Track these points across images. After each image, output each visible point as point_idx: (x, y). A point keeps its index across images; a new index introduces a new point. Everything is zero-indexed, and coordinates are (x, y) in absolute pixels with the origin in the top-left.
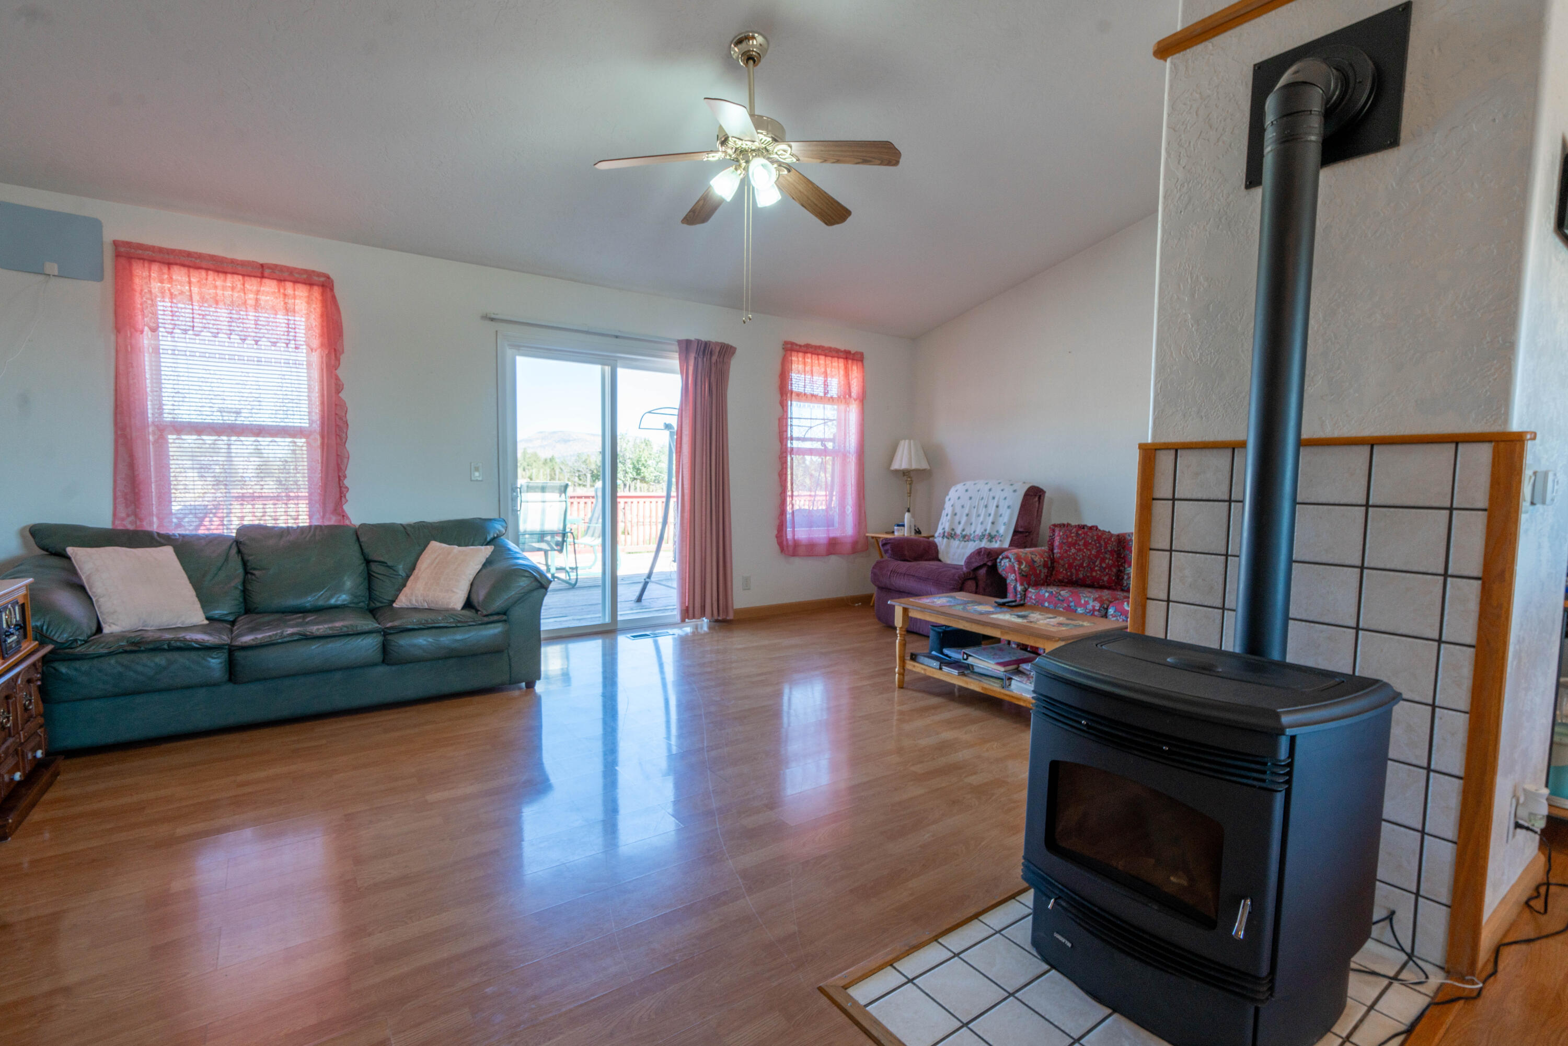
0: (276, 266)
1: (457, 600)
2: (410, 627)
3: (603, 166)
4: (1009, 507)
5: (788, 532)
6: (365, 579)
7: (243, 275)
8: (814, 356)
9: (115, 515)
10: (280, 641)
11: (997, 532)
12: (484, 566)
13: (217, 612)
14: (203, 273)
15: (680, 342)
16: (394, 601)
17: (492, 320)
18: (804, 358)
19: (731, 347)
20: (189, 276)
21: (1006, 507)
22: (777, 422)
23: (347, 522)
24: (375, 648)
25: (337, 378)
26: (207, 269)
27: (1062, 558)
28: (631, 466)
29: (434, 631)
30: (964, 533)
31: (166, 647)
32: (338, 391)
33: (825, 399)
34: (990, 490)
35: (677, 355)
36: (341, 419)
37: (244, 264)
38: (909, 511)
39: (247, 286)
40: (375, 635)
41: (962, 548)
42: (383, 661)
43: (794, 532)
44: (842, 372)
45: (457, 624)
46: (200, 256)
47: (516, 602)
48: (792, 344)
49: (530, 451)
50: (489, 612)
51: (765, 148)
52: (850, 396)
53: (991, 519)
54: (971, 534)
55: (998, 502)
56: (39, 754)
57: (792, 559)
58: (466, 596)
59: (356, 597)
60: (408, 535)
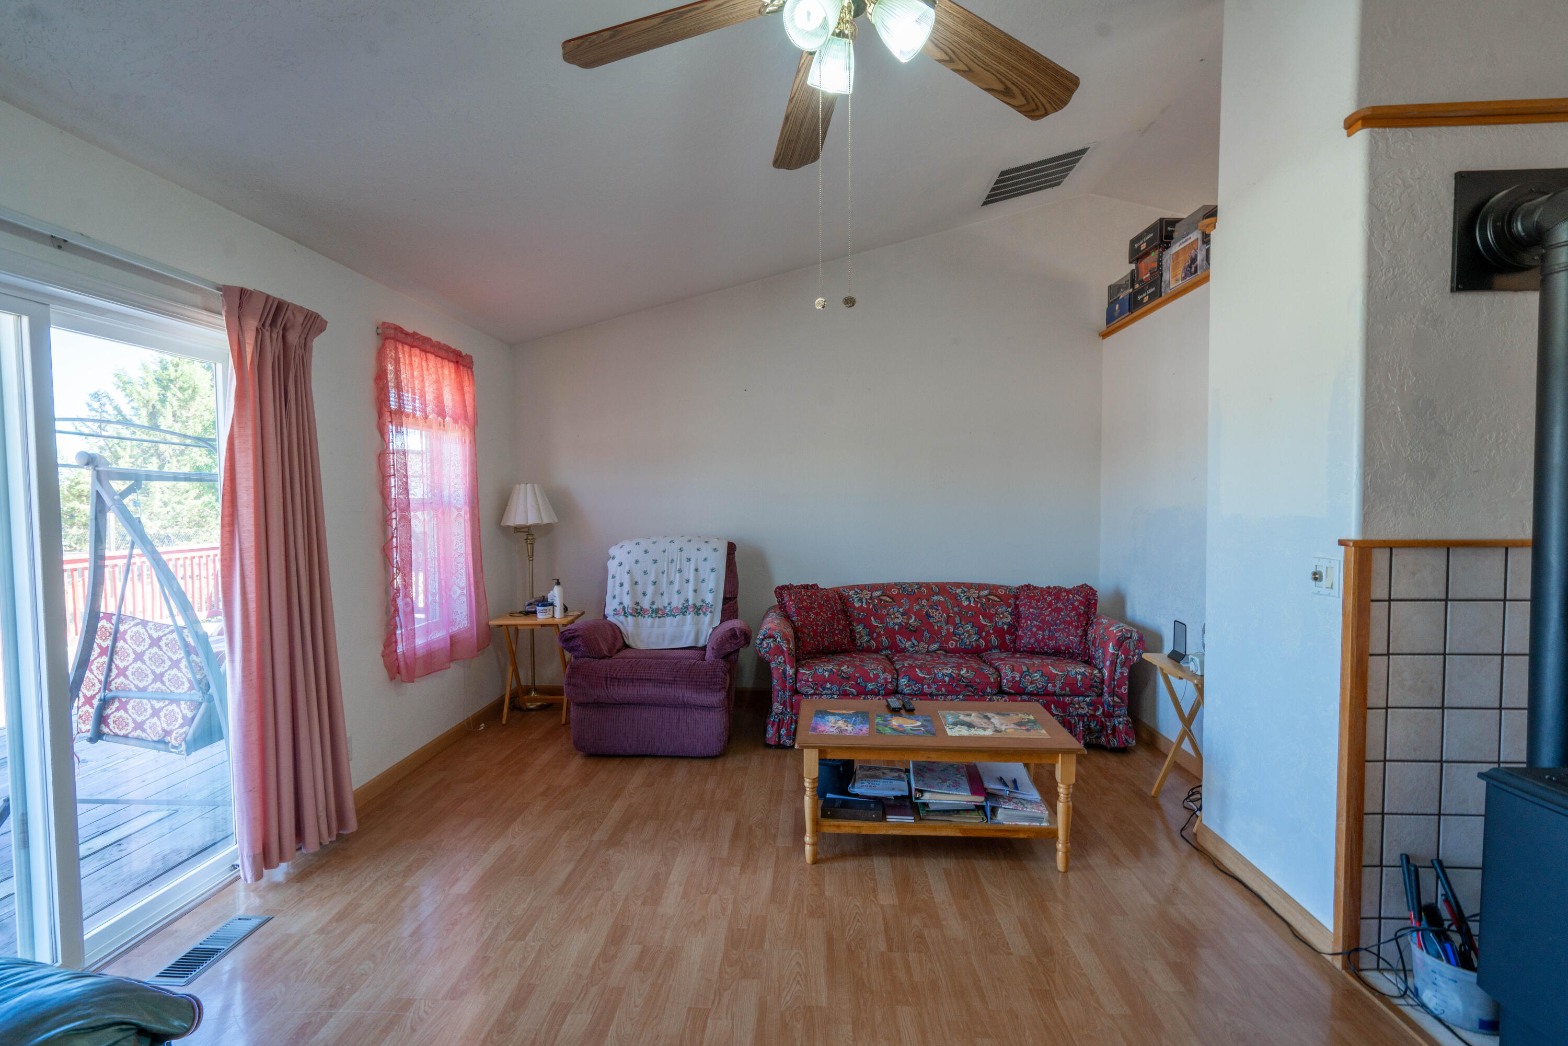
4: (712, 570)
5: (401, 643)
11: (703, 601)
15: (226, 291)
19: (320, 317)
21: (708, 570)
27: (804, 626)
30: (655, 607)
34: (681, 550)
38: (558, 583)
41: (659, 627)
43: (409, 640)
44: (455, 382)
48: (398, 329)
53: (691, 586)
54: (665, 608)
55: (696, 564)
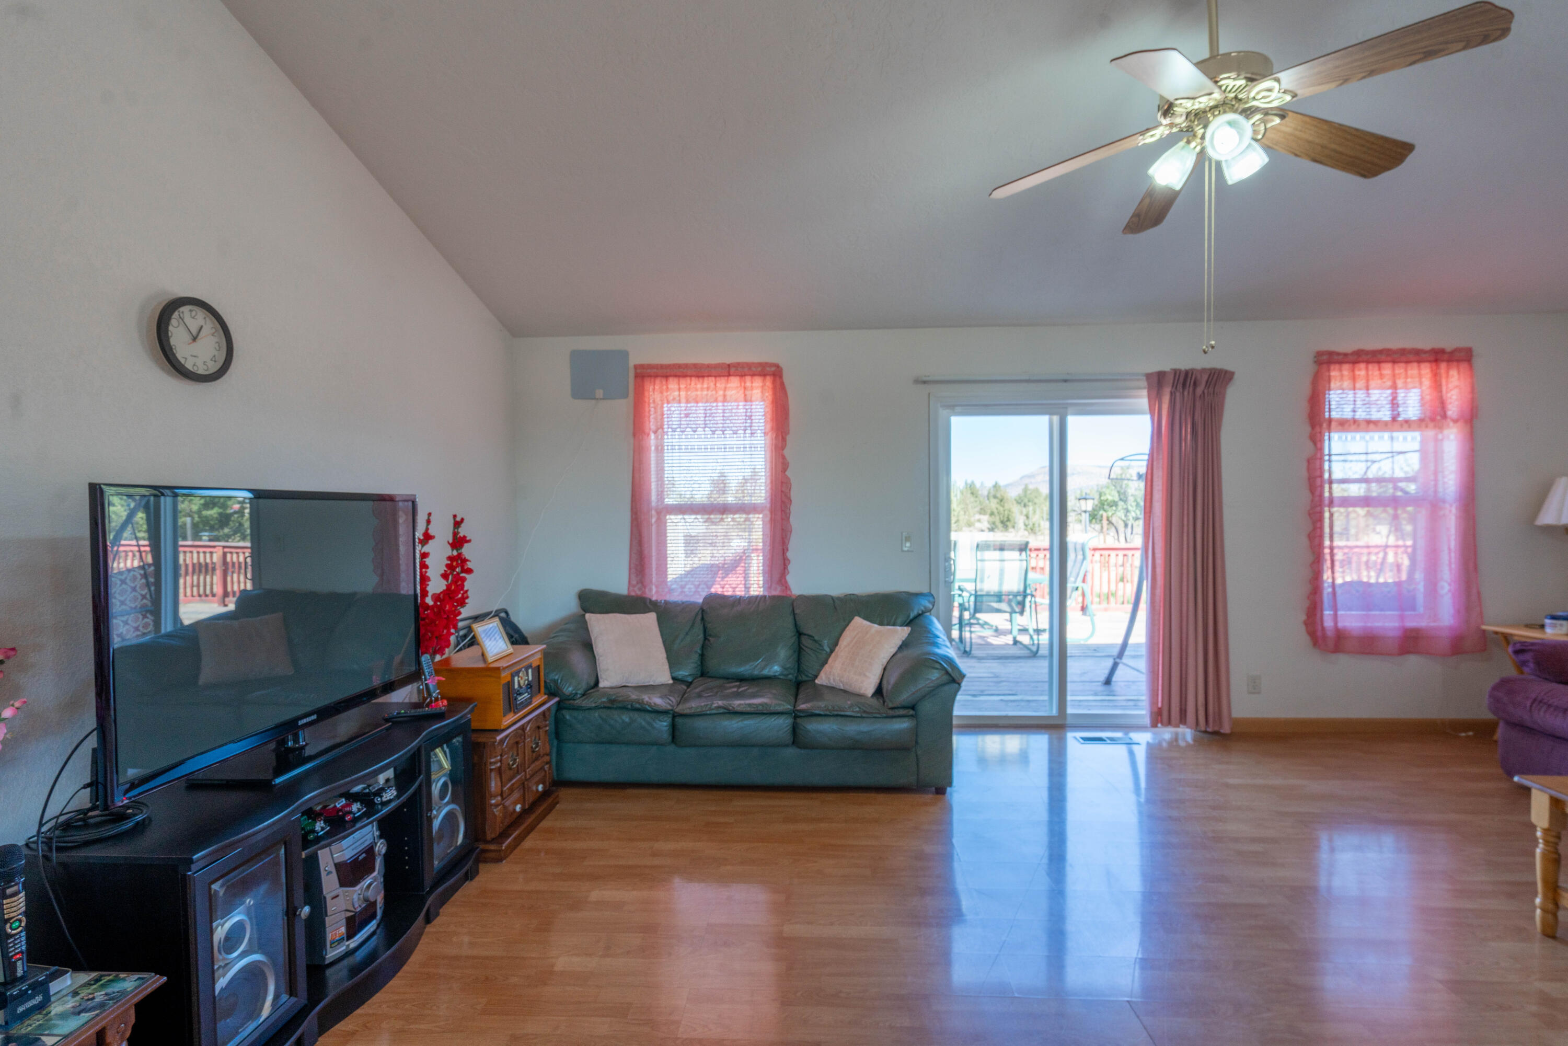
0: (739, 364)
1: (868, 686)
2: (817, 712)
3: (1000, 194)
5: (1325, 618)
6: (795, 652)
7: (715, 377)
8: (1370, 366)
9: (629, 582)
10: (708, 712)
12: (901, 648)
13: (681, 673)
14: (688, 379)
15: (1148, 376)
16: (816, 677)
17: (925, 382)
18: (1353, 371)
19: (1226, 372)
20: (679, 385)
22: (1305, 465)
23: (789, 592)
24: (786, 729)
25: (784, 457)
26: (691, 376)
28: (1134, 504)
29: (840, 719)
31: (629, 706)
32: (784, 470)
33: (1396, 423)
35: (1145, 393)
36: (786, 495)
37: (717, 366)
39: (718, 385)
40: (785, 716)
42: (793, 743)
43: (1335, 616)
44: (1427, 382)
45: (865, 715)
46: (686, 366)
47: (924, 697)
48: (1331, 354)
49: (1031, 487)
50: (895, 705)
51: (1236, 97)
52: (1444, 416)
56: (540, 788)
57: (1334, 657)
58: (878, 681)
59: (786, 669)
60: (835, 608)
